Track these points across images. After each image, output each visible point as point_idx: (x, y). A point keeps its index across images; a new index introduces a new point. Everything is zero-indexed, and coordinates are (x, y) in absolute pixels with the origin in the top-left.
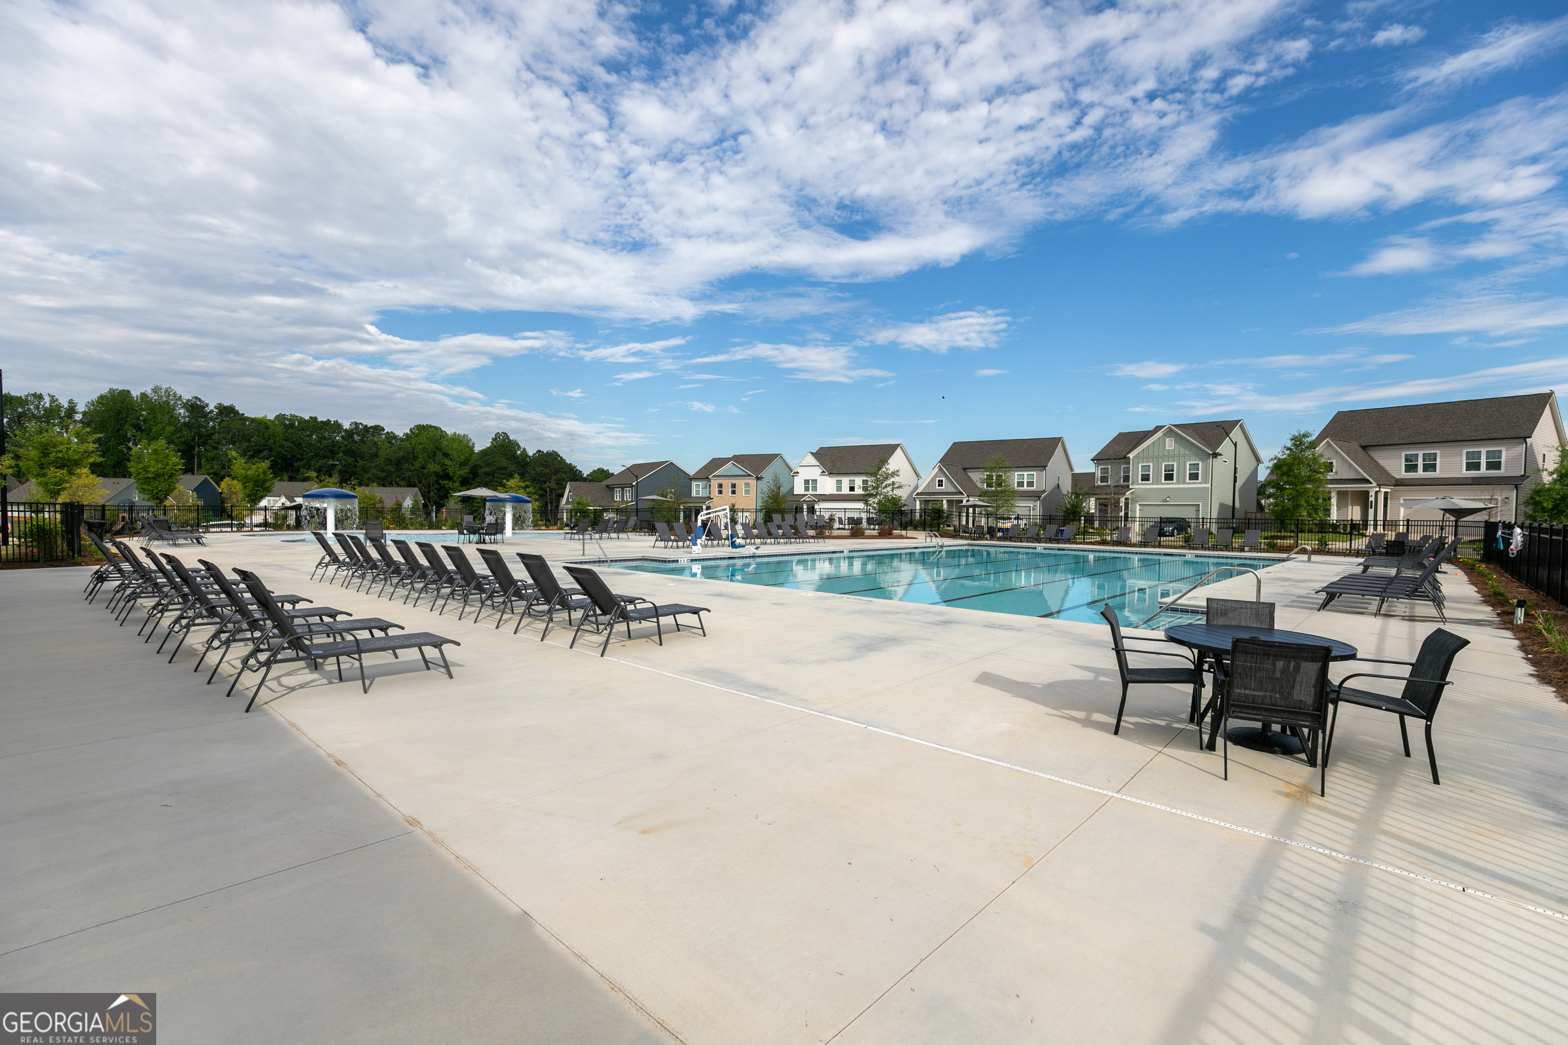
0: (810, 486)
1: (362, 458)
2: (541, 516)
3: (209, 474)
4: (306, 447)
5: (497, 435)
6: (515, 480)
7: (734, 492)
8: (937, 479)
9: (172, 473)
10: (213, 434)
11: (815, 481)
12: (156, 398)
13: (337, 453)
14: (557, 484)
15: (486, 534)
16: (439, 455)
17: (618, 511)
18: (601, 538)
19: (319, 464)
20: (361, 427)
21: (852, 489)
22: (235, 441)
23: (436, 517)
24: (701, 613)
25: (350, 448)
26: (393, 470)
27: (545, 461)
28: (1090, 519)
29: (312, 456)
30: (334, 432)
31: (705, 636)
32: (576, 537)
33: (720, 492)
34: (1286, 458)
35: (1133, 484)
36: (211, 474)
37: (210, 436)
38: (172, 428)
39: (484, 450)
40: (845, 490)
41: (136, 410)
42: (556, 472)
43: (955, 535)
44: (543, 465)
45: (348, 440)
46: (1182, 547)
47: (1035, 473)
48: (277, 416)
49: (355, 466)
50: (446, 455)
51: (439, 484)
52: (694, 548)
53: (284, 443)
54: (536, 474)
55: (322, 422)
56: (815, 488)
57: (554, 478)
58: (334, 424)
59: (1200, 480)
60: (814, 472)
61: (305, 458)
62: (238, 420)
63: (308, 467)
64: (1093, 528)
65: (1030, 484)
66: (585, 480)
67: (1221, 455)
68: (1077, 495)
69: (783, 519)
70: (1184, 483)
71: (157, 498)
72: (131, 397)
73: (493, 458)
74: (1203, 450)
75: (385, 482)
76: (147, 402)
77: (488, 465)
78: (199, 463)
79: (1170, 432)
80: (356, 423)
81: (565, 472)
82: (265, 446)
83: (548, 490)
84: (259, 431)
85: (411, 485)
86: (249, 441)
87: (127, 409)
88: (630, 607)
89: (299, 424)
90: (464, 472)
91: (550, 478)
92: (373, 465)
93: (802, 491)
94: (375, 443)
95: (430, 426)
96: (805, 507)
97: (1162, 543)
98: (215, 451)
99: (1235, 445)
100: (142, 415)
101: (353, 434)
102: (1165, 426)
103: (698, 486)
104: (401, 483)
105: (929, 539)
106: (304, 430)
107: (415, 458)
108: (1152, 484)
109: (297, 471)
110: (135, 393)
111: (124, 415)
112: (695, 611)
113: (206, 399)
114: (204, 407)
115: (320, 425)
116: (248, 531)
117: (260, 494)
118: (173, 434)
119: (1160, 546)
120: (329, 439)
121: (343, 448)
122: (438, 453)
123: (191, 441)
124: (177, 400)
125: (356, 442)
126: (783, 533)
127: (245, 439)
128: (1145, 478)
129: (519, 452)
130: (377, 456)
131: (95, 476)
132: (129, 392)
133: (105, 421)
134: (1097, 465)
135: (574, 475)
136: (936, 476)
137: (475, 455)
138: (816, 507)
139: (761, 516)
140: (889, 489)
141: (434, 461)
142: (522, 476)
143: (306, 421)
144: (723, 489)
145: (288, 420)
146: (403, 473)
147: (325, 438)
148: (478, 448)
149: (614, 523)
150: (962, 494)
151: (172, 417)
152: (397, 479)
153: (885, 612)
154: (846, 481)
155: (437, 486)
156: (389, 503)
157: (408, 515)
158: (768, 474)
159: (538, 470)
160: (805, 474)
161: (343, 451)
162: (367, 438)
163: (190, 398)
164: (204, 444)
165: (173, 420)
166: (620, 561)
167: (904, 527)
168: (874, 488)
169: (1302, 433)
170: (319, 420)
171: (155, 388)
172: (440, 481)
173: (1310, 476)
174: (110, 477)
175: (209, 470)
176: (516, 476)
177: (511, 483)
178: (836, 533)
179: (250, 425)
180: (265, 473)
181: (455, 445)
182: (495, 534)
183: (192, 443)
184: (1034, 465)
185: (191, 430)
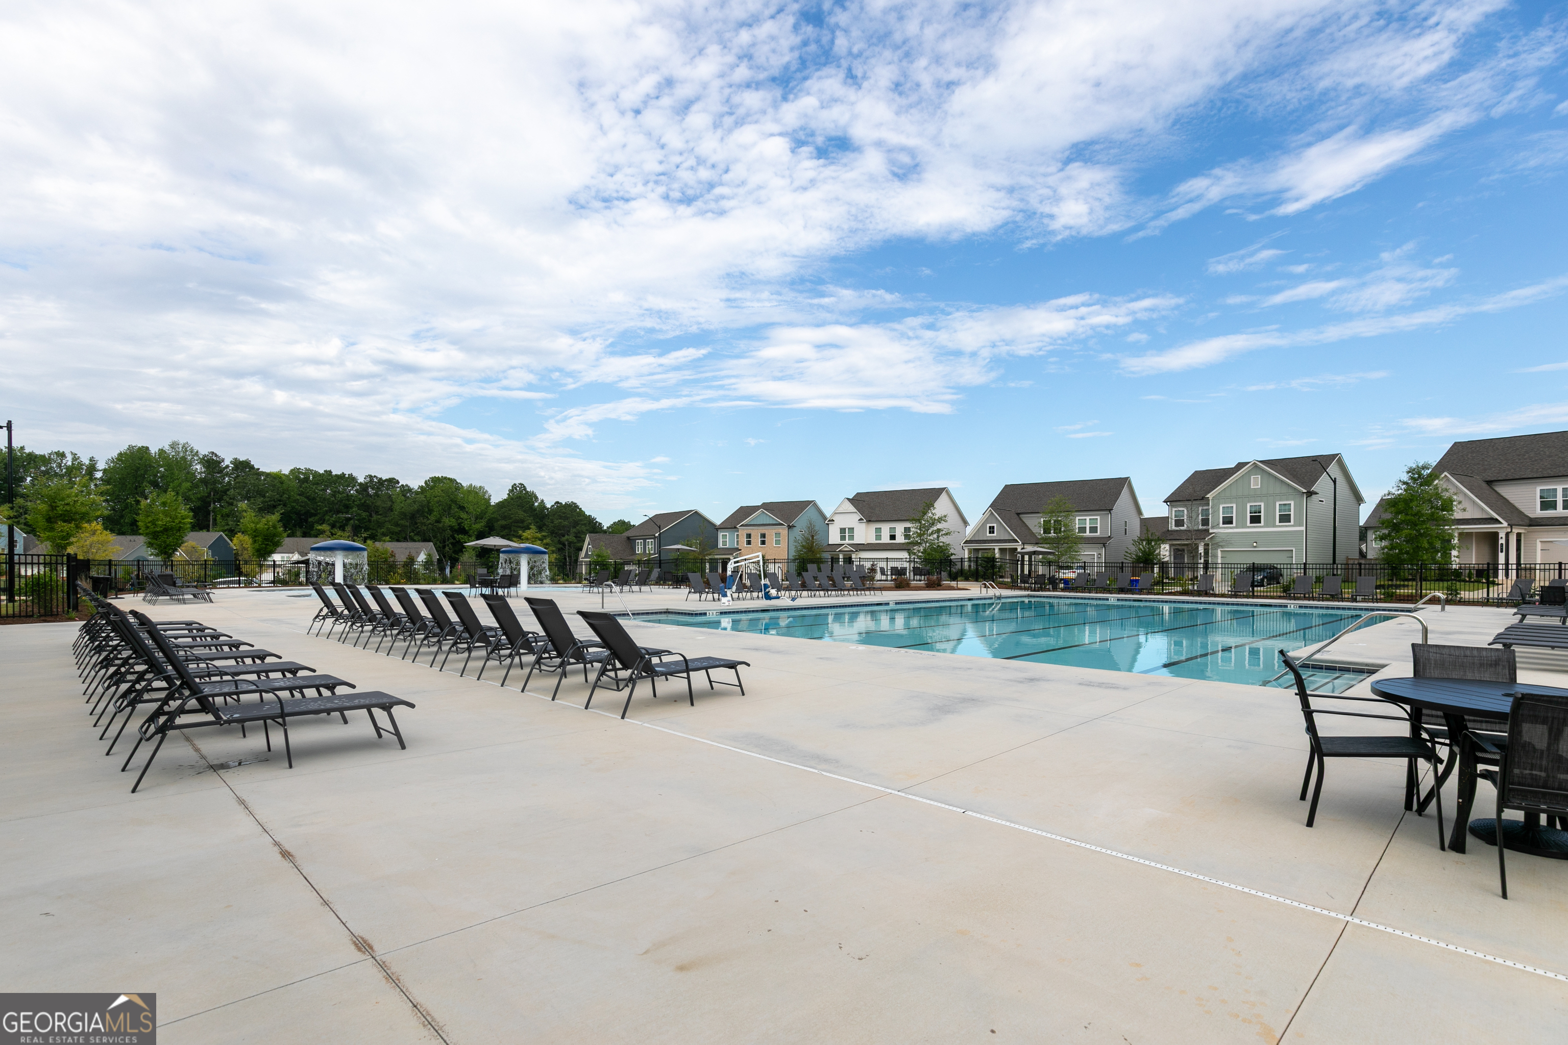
0: (847, 535)
1: (377, 513)
2: (558, 570)
3: (224, 531)
4: (320, 502)
5: (514, 486)
6: (531, 531)
7: (763, 543)
8: (988, 525)
9: (180, 527)
10: (228, 490)
11: (851, 530)
12: (173, 454)
13: (352, 508)
14: (576, 537)
15: (499, 587)
16: (455, 509)
17: (639, 563)
18: (621, 592)
19: (333, 519)
20: (375, 480)
21: (893, 537)
22: (250, 497)
23: (451, 572)
24: (739, 667)
25: (365, 502)
26: (408, 524)
27: (564, 513)
28: (1164, 566)
29: (326, 511)
30: (348, 486)
31: (743, 694)
32: (595, 590)
33: (749, 543)
34: (1401, 494)
35: (1213, 527)
36: (225, 531)
37: (225, 492)
38: (189, 484)
39: (501, 502)
40: (886, 539)
41: (153, 467)
42: (576, 524)
43: (1013, 586)
44: (561, 517)
45: (362, 494)
46: (1280, 597)
47: (1098, 518)
48: (292, 471)
49: (370, 521)
50: (462, 508)
51: (454, 538)
52: (724, 600)
53: (298, 497)
54: (554, 527)
55: (336, 475)
56: (851, 537)
57: (573, 530)
58: (349, 477)
59: (1292, 523)
60: (852, 519)
61: (319, 513)
62: (253, 475)
63: (322, 521)
64: (1167, 578)
65: (1093, 529)
66: (605, 532)
67: (1316, 493)
68: (1149, 542)
69: (819, 569)
70: (1274, 526)
71: (165, 553)
72: (150, 454)
73: (510, 510)
74: (1295, 489)
75: (399, 537)
76: (165, 458)
77: (504, 518)
78: (215, 520)
79: (1256, 467)
80: (371, 476)
81: (585, 524)
82: (280, 501)
83: (566, 543)
84: (274, 486)
85: (425, 540)
86: (264, 496)
87: (146, 466)
88: (655, 660)
89: (313, 478)
90: (479, 526)
91: (569, 531)
92: (387, 519)
93: (839, 541)
94: (390, 496)
95: (445, 478)
96: (841, 556)
97: (1256, 594)
98: (230, 507)
99: (1335, 481)
100: (159, 472)
101: (367, 487)
102: (1249, 463)
103: (724, 536)
104: (415, 538)
105: (984, 590)
106: (318, 484)
107: (430, 511)
108: (1236, 527)
109: (312, 527)
110: (154, 450)
111: (142, 472)
112: (732, 665)
113: (221, 454)
114: (220, 463)
115: (334, 478)
116: (256, 587)
117: (269, 548)
118: (190, 490)
119: (1253, 597)
120: (343, 493)
121: (358, 502)
122: (453, 506)
123: (207, 497)
124: (193, 455)
125: (371, 496)
126: (820, 584)
127: (260, 495)
128: (1228, 521)
129: (536, 504)
130: (392, 510)
131: (108, 532)
132: (147, 448)
133: (124, 478)
134: (1171, 506)
135: (593, 526)
136: (986, 521)
137: (491, 508)
138: (853, 556)
139: (793, 567)
140: (935, 536)
141: (449, 514)
142: (540, 529)
143: (320, 475)
144: (752, 539)
145: (303, 473)
146: (417, 528)
147: (339, 492)
148: (494, 500)
149: (636, 576)
150: (1017, 542)
151: (188, 473)
152: (412, 534)
153: (955, 668)
154: (886, 528)
155: (452, 540)
156: (401, 558)
157: (422, 571)
158: (801, 522)
159: (556, 522)
160: (842, 522)
161: (358, 506)
162: (382, 491)
163: (207, 453)
164: (219, 500)
165: (189, 476)
166: (643, 614)
167: (953, 577)
168: (920, 535)
169: (1420, 465)
170: (334, 473)
171: (173, 444)
172: (456, 535)
173: (1433, 514)
174: (128, 534)
175: (224, 526)
176: (532, 527)
177: (527, 534)
178: (878, 584)
179: (265, 480)
180: (274, 527)
181: (471, 498)
182: (509, 587)
183: (208, 500)
184: (1097, 508)
185: (206, 486)
